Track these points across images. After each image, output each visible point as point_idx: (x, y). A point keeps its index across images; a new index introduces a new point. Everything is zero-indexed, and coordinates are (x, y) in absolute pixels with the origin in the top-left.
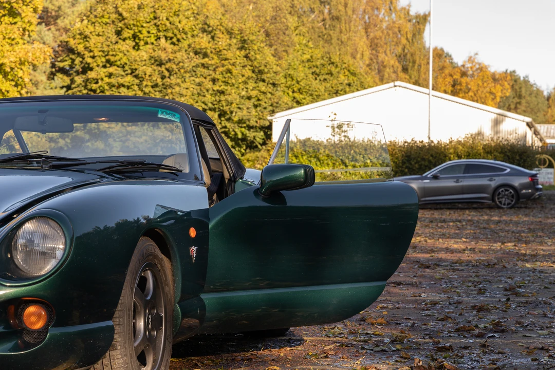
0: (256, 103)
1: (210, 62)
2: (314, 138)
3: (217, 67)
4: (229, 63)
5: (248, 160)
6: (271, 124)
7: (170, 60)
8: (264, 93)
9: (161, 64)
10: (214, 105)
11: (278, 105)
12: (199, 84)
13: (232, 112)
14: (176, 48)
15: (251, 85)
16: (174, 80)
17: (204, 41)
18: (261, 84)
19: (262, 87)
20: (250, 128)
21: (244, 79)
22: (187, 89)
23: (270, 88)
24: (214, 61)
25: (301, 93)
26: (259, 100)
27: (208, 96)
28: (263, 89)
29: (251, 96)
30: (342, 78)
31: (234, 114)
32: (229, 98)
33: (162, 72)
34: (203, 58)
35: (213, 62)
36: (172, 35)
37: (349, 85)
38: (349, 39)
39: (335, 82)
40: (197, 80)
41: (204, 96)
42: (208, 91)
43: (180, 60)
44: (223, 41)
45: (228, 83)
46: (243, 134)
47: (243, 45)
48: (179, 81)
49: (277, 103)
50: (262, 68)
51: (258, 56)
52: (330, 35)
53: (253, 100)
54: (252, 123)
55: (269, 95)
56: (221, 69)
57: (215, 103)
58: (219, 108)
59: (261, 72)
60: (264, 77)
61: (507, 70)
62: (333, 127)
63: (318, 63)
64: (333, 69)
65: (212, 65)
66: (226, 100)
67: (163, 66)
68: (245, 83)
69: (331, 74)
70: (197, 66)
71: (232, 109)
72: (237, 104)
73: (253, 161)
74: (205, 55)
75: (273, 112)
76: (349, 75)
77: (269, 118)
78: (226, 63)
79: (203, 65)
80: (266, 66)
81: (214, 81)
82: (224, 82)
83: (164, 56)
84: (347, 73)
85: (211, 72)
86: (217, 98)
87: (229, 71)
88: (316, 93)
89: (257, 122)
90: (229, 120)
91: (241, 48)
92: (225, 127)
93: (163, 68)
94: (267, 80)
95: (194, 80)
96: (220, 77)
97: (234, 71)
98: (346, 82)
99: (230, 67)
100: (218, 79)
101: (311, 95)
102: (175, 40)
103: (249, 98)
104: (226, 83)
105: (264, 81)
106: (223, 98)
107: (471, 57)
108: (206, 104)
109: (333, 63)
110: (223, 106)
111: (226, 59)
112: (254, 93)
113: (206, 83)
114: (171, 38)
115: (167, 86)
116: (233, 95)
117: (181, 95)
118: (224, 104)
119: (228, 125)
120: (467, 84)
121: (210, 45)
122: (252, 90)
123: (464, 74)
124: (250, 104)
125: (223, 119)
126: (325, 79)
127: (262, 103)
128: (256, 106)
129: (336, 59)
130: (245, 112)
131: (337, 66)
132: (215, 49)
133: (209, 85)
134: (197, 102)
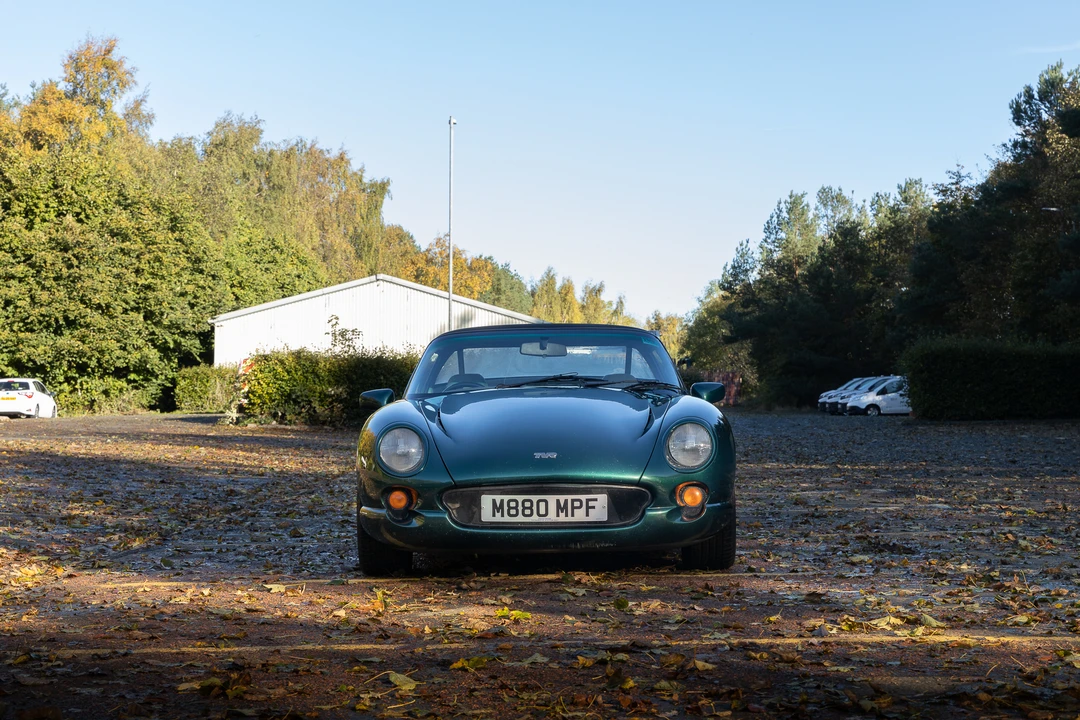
0: (192, 301)
1: (132, 247)
2: (312, 350)
3: (142, 254)
4: (158, 248)
5: (184, 378)
6: (213, 328)
7: (78, 243)
8: (203, 288)
9: (66, 249)
10: (138, 303)
11: (221, 304)
12: (118, 276)
13: (162, 314)
14: (85, 227)
15: (186, 276)
16: (84, 270)
17: (122, 219)
18: (198, 276)
19: (200, 279)
20: (184, 334)
21: (178, 269)
22: (102, 282)
23: (210, 282)
24: (137, 245)
25: (243, 288)
26: (196, 297)
27: (130, 293)
28: (202, 283)
29: (186, 292)
30: (289, 268)
31: (165, 317)
32: (160, 295)
33: (69, 259)
34: (123, 241)
35: (136, 247)
36: (79, 210)
37: (299, 277)
38: (293, 214)
39: (280, 272)
40: (115, 270)
41: (126, 292)
42: (130, 285)
43: (93, 244)
44: (149, 219)
45: (157, 275)
46: (175, 341)
47: (175, 224)
48: (90, 271)
49: (220, 301)
50: (201, 254)
51: (194, 240)
52: (271, 210)
53: (189, 298)
54: (188, 327)
55: (209, 291)
56: (147, 256)
57: (140, 301)
58: (145, 308)
59: (198, 260)
60: (202, 266)
61: (481, 256)
62: (334, 334)
63: (258, 248)
64: (277, 256)
65: (135, 251)
66: (156, 297)
67: (70, 252)
68: (178, 275)
69: (274, 261)
70: (115, 252)
71: (163, 310)
72: (169, 304)
73: (191, 378)
74: (125, 238)
75: (214, 314)
76: (299, 264)
77: (210, 321)
78: (154, 248)
79: (122, 250)
80: (205, 253)
81: (138, 272)
82: (152, 274)
83: (69, 238)
84: (296, 261)
85: (134, 261)
86: (142, 295)
87: (158, 259)
88: (262, 288)
89: (194, 326)
90: (158, 324)
91: (173, 229)
92: (153, 333)
93: (69, 255)
94: (207, 270)
95: (110, 271)
96: (146, 267)
97: (165, 260)
98: (295, 272)
99: (160, 254)
100: (143, 270)
101: (256, 290)
102: (82, 216)
103: (183, 294)
104: (154, 275)
105: (201, 272)
106: (150, 294)
107: (440, 239)
108: (127, 303)
109: (277, 248)
110: (150, 306)
111: (154, 243)
112: (190, 288)
113: (128, 275)
114: (78, 214)
115: (75, 277)
116: (163, 291)
117: (96, 291)
118: (153, 303)
119: (157, 331)
120: (436, 275)
121: (133, 224)
122: (188, 284)
123: (429, 261)
124: (183, 302)
125: (149, 322)
126: (267, 269)
127: (201, 301)
128: (192, 306)
129: (280, 242)
130: (178, 313)
131: (282, 252)
132: (138, 229)
133: (132, 278)
134: (116, 300)
